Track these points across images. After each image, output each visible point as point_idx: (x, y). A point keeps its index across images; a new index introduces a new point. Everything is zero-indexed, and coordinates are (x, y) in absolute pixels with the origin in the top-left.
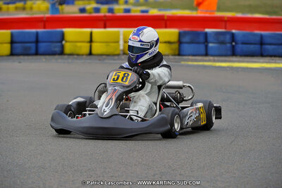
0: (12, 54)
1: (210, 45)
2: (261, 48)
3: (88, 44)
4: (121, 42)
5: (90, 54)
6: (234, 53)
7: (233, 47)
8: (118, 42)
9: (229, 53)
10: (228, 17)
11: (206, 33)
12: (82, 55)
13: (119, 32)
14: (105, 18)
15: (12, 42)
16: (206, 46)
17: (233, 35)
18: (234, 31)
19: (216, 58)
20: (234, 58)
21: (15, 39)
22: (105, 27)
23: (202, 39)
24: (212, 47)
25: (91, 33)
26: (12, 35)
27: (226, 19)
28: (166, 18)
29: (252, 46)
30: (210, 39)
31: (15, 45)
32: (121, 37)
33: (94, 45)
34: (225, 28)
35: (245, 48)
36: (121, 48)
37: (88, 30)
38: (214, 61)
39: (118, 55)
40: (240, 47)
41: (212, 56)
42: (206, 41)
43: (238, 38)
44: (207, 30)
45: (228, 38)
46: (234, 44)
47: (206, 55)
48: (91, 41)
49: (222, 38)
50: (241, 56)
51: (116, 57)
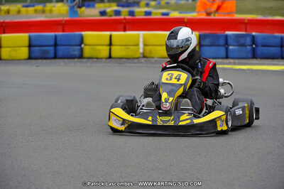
0: (30, 58)
1: (231, 47)
2: (282, 50)
3: (108, 48)
4: (141, 45)
5: (110, 57)
6: (254, 56)
7: (254, 49)
8: (138, 45)
9: (250, 55)
10: (248, 20)
11: (227, 36)
12: (102, 58)
13: (139, 35)
14: (124, 21)
15: (30, 46)
16: (227, 49)
17: (253, 37)
18: (254, 33)
19: (236, 61)
20: (254, 61)
21: (33, 43)
22: (125, 30)
23: (222, 42)
24: (232, 49)
25: (111, 36)
26: (30, 38)
27: (246, 21)
28: (186, 20)
29: (272, 49)
30: (230, 41)
31: (33, 49)
32: (141, 40)
33: (113, 48)
34: (246, 31)
35: (266, 50)
36: (141, 51)
37: (108, 33)
38: (235, 64)
39: (137, 58)
40: (260, 50)
41: (232, 58)
42: (227, 44)
43: (259, 41)
44: (227, 33)
45: (248, 40)
46: (254, 46)
47: (227, 57)
48: (110, 44)
49: (242, 41)
50: (261, 58)
51: (136, 61)
